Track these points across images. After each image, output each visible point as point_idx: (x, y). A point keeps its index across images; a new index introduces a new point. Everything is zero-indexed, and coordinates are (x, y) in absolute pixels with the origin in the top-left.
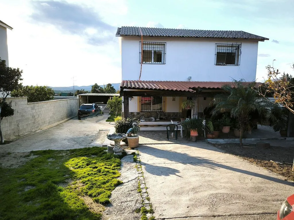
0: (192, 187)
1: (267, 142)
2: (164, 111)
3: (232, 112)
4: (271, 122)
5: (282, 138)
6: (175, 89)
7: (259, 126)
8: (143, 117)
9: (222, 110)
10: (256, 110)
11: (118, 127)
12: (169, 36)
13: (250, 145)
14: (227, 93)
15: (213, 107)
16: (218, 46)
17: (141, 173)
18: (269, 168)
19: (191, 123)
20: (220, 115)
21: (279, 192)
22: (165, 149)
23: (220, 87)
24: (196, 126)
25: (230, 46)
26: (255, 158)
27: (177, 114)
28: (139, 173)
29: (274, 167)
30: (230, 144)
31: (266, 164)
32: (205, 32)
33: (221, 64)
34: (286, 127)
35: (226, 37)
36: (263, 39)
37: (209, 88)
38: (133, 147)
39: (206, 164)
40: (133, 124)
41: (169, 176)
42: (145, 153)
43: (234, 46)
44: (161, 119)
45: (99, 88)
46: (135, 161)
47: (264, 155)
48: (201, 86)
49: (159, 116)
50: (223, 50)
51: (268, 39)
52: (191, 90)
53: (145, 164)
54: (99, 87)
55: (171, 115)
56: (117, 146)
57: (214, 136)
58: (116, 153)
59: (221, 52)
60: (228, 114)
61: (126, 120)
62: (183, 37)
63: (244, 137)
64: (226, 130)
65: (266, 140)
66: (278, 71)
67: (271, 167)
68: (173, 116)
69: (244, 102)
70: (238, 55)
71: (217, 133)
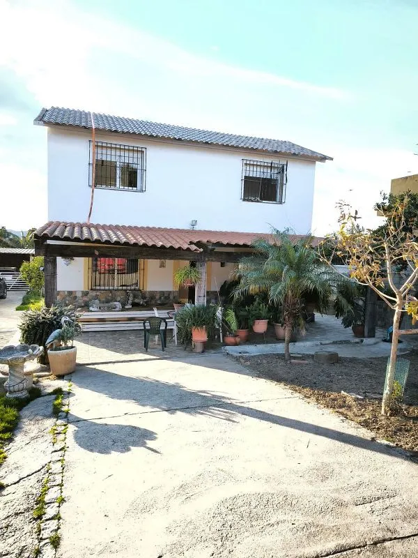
0: (178, 483)
1: (332, 349)
2: (141, 289)
3: (271, 293)
4: (338, 310)
5: (357, 340)
6: (161, 243)
7: (318, 316)
8: (97, 301)
9: (253, 289)
10: (315, 289)
11: (28, 327)
12: (152, 136)
13: (304, 357)
14: (261, 254)
15: (235, 283)
16: (246, 164)
17: (61, 450)
18: (340, 410)
19: (194, 316)
20: (248, 299)
21: (366, 476)
22: (134, 375)
23: (249, 244)
24: (204, 321)
25: (267, 167)
26: (313, 386)
27: (169, 294)
28: (55, 451)
29: (349, 407)
30: (266, 356)
31: (334, 400)
32: (224, 136)
33: (253, 199)
34: (362, 318)
35: (260, 148)
36: (323, 158)
37: (229, 245)
38: (61, 373)
39: (216, 410)
40: (63, 319)
41: (129, 453)
42: (87, 387)
43: (274, 167)
44: (136, 306)
45: (11, 237)
46: (57, 413)
47: (329, 379)
48: (214, 240)
49: (131, 299)
50: (256, 173)
51: (332, 159)
52: (193, 247)
53: (77, 421)
54: (9, 234)
55: (157, 297)
56: (14, 376)
57: (238, 339)
58: (11, 392)
59: (251, 175)
60: (264, 296)
61: (47, 311)
62: (180, 139)
63: (293, 339)
64: (261, 326)
65: (330, 344)
66: (356, 212)
67: (344, 407)
68: (160, 298)
69: (293, 274)
70: (282, 185)
71: (243, 333)
